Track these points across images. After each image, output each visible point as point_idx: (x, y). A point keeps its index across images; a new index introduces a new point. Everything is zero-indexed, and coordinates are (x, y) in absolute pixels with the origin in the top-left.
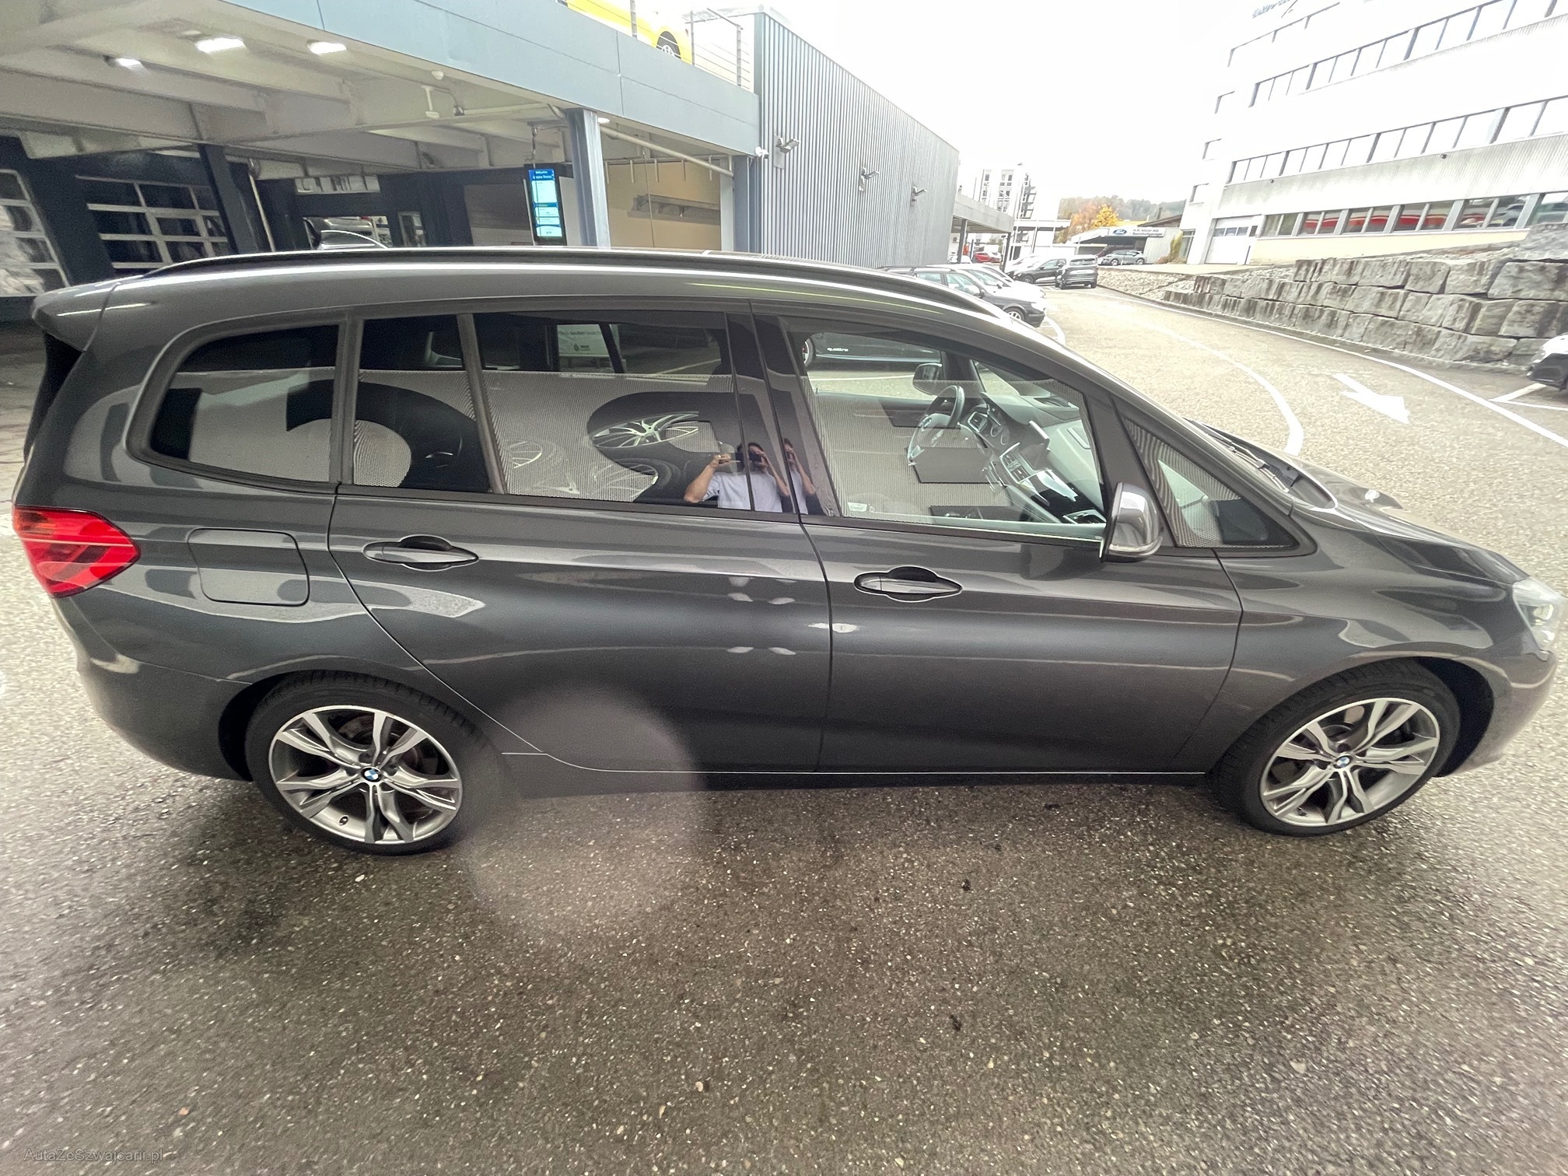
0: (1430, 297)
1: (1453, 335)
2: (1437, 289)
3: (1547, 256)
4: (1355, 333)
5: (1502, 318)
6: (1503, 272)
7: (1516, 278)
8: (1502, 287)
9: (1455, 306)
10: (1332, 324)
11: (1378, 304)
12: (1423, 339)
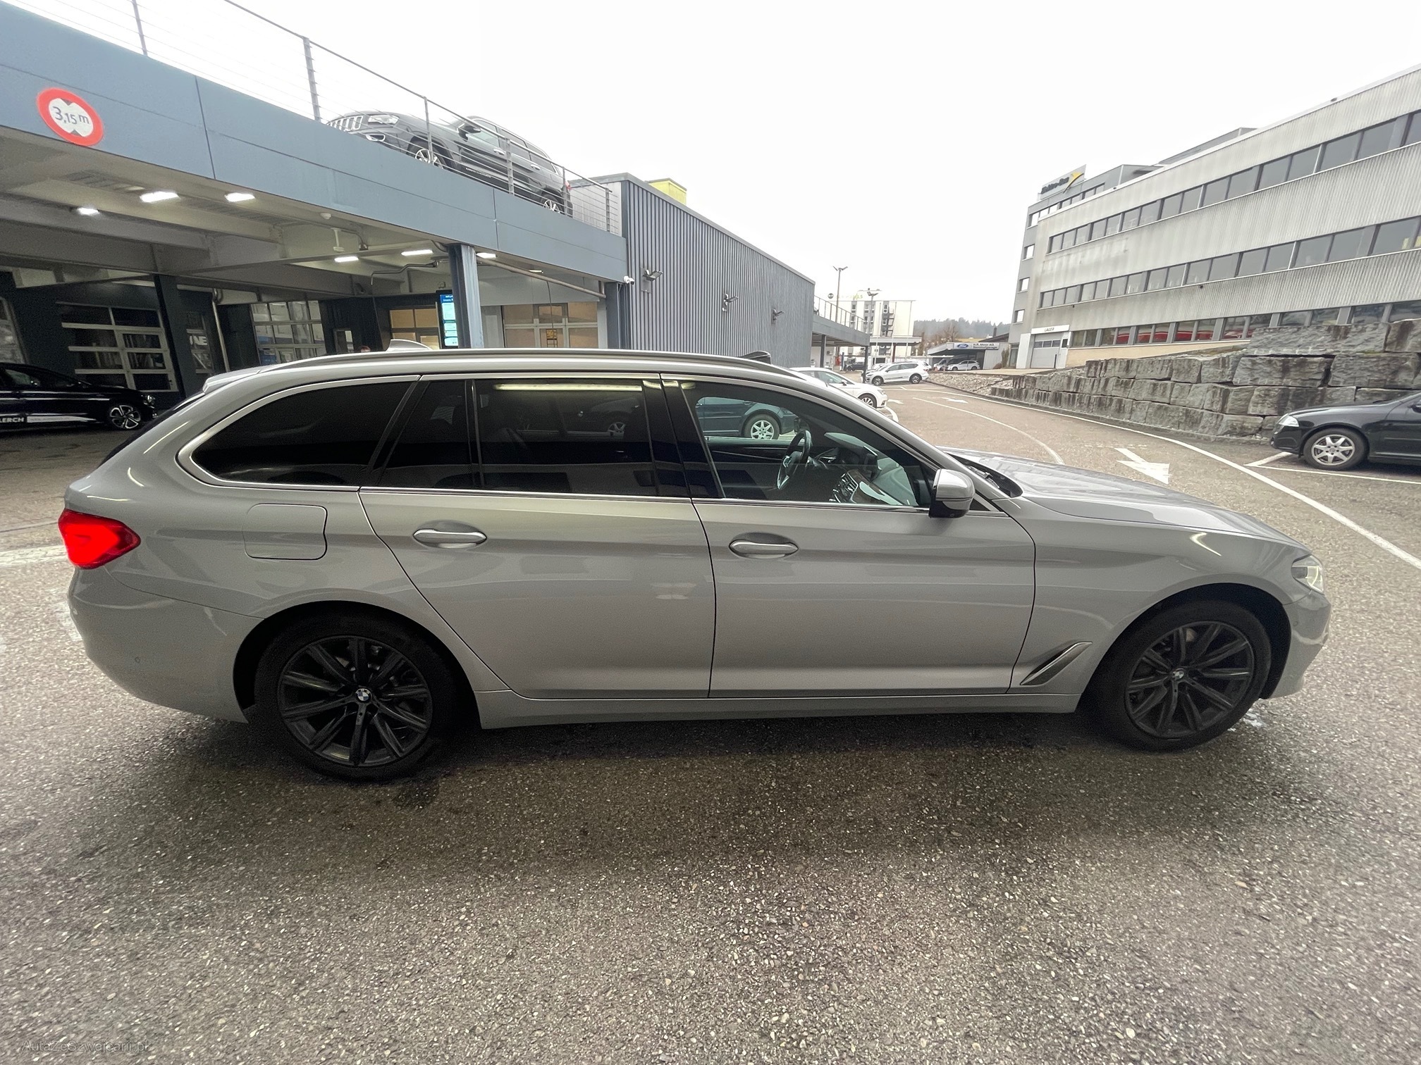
0: (1191, 386)
1: (1213, 415)
2: (1195, 380)
3: (1270, 352)
4: (1139, 417)
5: (1248, 401)
6: (1241, 365)
7: (1251, 369)
8: (1241, 376)
9: (1210, 392)
10: (1120, 410)
11: (1153, 393)
12: (1191, 419)
